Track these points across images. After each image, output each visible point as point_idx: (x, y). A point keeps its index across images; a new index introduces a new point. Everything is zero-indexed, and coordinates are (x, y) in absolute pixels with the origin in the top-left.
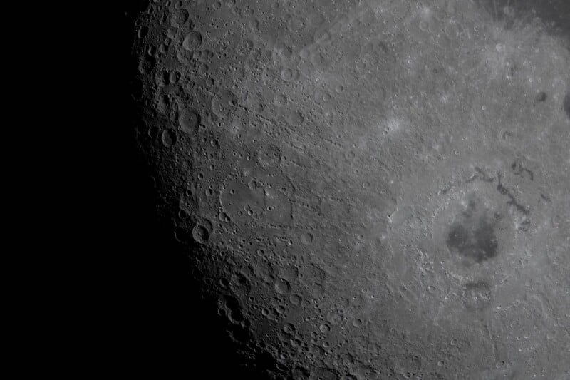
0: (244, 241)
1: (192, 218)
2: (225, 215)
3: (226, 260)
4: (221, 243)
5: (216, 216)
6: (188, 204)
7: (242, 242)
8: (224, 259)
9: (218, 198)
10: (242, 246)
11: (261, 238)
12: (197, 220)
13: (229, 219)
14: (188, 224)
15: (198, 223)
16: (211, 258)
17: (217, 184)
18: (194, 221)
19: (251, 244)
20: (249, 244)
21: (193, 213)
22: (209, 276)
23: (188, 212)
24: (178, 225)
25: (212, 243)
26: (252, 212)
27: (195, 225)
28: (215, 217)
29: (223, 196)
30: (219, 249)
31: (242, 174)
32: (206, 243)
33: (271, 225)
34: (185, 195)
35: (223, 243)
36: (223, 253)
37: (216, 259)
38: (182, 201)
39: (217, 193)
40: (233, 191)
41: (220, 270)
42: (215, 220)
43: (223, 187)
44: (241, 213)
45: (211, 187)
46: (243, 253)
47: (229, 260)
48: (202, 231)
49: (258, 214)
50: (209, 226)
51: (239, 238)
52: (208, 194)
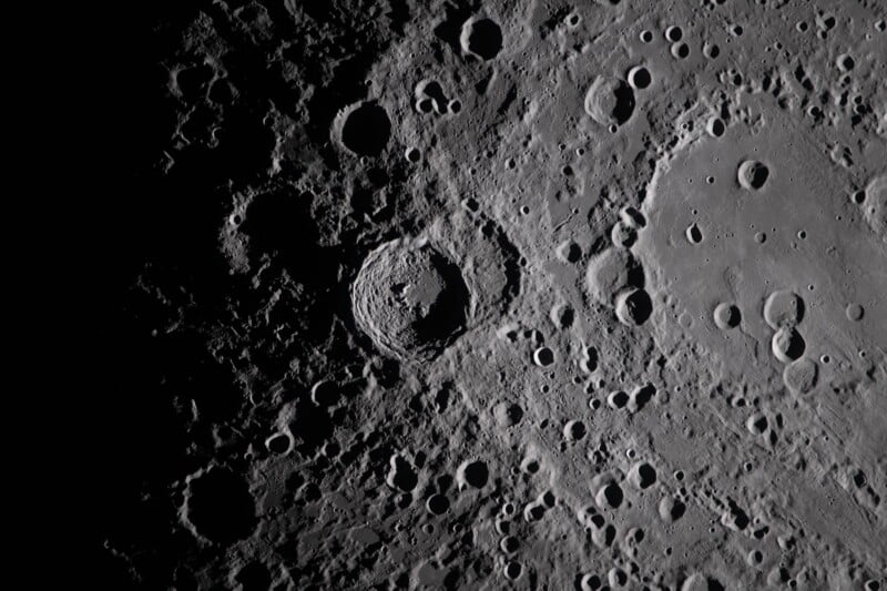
0: (648, 475)
1: (418, 182)
2: (635, 275)
3: (465, 520)
4: (501, 413)
5: (575, 254)
6: (433, 90)
7: (633, 473)
8: (457, 506)
9: (643, 162)
10: (614, 496)
11: (758, 513)
12: (439, 206)
13: (641, 307)
14: (362, 201)
15: (435, 229)
16: (381, 458)
17: (687, 80)
18: (419, 203)
19: (678, 511)
20: (664, 509)
21: (439, 161)
22: (288, 552)
23: (407, 135)
24: (292, 170)
25: (448, 385)
26: (796, 347)
27: (413, 228)
28: (561, 252)
29: (681, 163)
30: (470, 437)
31: (864, 109)
32: (408, 365)
33: (859, 479)
34: (449, 32)
35: (515, 414)
36: (477, 474)
37: (406, 478)
38: (401, 56)
39: (658, 129)
40: (760, 175)
41: (387, 556)
42: (552, 265)
43: (714, 115)
44: (734, 318)
45: (643, 79)
46: (597, 536)
47: (487, 532)
48: (434, 286)
49: (826, 379)
50: (493, 279)
51: (631, 442)
52: (596, 104)
